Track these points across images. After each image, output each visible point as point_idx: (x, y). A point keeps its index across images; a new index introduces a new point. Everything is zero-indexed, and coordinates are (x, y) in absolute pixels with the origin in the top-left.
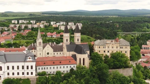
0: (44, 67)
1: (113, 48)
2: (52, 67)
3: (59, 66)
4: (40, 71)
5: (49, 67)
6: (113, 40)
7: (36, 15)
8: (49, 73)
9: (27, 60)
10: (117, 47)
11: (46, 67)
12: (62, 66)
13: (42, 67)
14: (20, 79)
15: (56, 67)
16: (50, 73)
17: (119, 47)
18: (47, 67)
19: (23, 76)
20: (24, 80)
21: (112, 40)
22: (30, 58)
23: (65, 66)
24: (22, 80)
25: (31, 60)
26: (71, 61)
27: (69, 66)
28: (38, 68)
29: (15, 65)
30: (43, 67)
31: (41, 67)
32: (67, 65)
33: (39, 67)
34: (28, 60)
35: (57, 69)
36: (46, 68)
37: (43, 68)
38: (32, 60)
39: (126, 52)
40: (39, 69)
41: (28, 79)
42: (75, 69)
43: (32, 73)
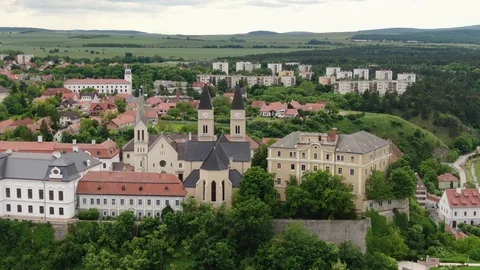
0: (98, 197)
1: (316, 157)
2: (118, 199)
3: (136, 199)
4: (87, 206)
5: (109, 199)
6: (324, 136)
7: (329, 43)
8: (110, 214)
9: (50, 176)
10: (328, 156)
11: (102, 198)
12: (145, 200)
13: (92, 197)
14: (30, 224)
15: (127, 199)
16: (113, 214)
17: (332, 157)
18: (105, 197)
19: (42, 215)
20: (39, 226)
21: (320, 134)
22: (56, 172)
23: (154, 200)
24: (35, 224)
25: (59, 176)
26: (169, 186)
27: (163, 200)
28: (81, 198)
29: (25, 186)
30: (95, 198)
31: (88, 198)
32: (158, 198)
33: (85, 197)
34: (53, 176)
35: (130, 206)
36: (102, 201)
37: (95, 201)
38: (61, 177)
39: (352, 172)
40: (85, 201)
41: (49, 225)
42: (177, 208)
43: (61, 211)
